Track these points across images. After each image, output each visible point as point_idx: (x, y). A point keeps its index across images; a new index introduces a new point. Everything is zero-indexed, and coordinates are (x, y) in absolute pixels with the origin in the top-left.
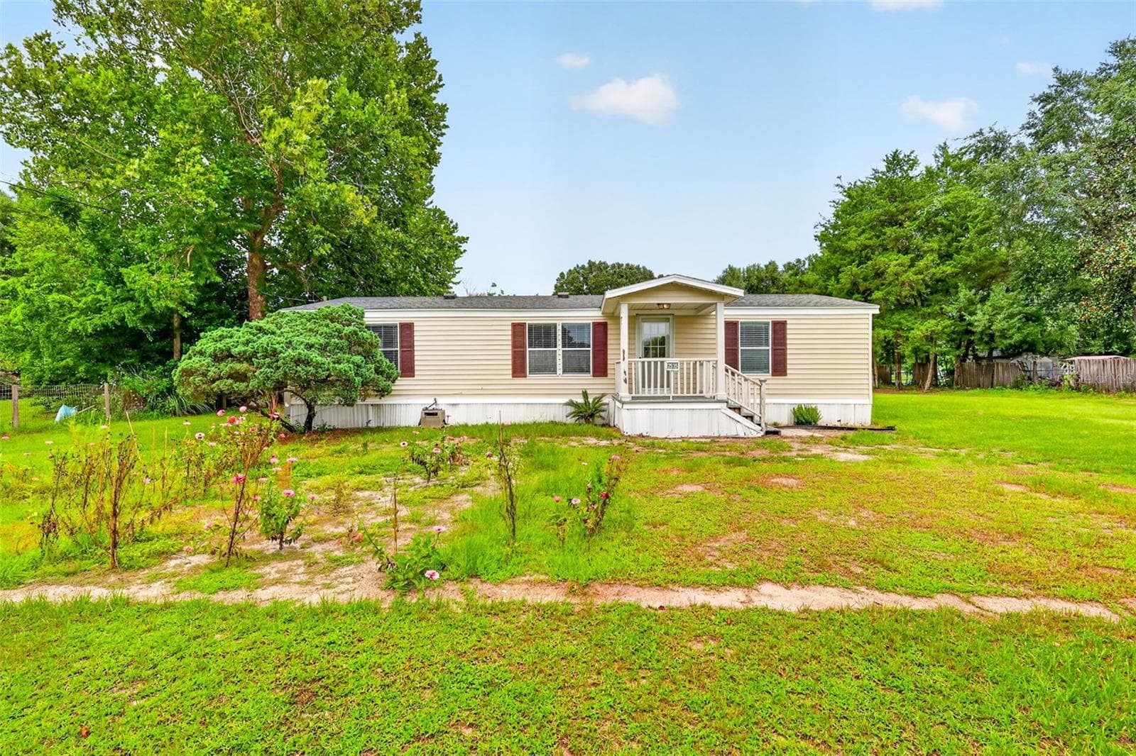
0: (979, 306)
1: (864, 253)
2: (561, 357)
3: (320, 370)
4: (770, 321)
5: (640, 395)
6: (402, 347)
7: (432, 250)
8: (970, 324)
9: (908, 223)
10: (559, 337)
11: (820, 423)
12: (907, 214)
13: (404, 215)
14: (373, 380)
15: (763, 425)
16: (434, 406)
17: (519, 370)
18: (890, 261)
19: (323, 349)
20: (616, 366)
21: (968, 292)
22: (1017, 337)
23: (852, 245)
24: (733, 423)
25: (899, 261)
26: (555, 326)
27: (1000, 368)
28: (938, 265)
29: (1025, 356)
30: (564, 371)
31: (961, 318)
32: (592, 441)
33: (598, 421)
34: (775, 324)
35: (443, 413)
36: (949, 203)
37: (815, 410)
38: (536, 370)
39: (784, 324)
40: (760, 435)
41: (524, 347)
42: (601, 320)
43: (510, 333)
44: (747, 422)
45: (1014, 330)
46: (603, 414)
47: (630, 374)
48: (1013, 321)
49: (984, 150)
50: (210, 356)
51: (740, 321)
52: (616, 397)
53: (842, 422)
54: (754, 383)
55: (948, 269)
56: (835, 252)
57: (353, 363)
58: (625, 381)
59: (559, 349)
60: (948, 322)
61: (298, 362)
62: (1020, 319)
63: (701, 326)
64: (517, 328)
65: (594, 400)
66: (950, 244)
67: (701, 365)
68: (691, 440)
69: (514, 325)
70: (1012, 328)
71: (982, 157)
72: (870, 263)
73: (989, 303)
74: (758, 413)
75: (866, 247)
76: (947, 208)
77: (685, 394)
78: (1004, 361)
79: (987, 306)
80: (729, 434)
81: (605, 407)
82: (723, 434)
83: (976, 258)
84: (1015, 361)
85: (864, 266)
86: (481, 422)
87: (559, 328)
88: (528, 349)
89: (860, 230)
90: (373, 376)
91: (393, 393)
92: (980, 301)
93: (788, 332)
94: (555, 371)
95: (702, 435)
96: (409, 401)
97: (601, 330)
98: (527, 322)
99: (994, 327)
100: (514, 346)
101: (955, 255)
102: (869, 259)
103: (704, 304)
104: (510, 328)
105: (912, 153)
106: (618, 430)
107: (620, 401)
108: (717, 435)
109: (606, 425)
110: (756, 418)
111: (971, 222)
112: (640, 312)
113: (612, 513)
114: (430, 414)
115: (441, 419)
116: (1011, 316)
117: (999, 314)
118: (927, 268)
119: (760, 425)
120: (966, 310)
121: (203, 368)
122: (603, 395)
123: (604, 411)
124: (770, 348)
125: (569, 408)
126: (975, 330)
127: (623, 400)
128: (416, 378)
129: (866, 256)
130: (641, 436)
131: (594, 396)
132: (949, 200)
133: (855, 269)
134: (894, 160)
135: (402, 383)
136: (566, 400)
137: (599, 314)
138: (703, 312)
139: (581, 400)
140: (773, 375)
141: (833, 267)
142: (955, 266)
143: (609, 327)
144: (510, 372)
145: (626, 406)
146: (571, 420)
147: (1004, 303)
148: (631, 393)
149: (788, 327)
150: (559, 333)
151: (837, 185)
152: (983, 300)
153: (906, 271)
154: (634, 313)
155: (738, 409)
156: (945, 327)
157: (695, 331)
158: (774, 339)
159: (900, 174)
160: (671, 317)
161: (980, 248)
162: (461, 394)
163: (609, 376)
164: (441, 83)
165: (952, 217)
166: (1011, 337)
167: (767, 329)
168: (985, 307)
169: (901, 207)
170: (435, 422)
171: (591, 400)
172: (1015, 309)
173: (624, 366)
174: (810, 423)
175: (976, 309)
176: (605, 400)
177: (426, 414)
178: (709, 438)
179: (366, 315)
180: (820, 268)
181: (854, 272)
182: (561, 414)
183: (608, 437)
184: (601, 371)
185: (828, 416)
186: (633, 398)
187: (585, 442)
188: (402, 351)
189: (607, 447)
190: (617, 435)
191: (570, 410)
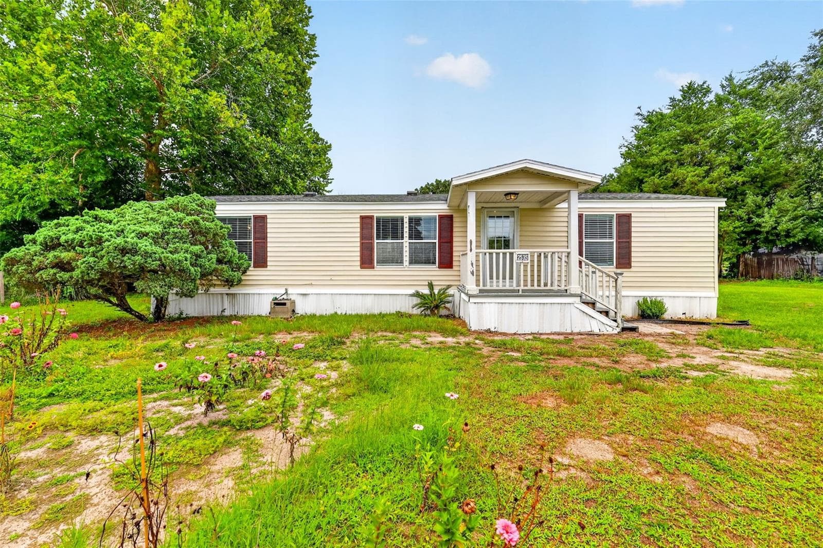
0: (766, 209)
1: (664, 167)
2: (407, 249)
3: (149, 260)
4: (615, 214)
5: (488, 287)
6: (255, 238)
7: (298, 156)
8: (759, 225)
9: (702, 141)
10: (406, 230)
11: (667, 316)
12: (702, 133)
13: (276, 127)
14: (215, 270)
15: (619, 320)
16: (285, 297)
17: (367, 261)
18: (688, 172)
19: (157, 239)
20: (461, 258)
21: (755, 198)
22: (801, 236)
23: (654, 160)
24: (587, 319)
25: (697, 172)
26: (402, 219)
27: (780, 262)
28: (729, 175)
29: (804, 253)
30: (411, 263)
31: (749, 220)
32: (436, 338)
33: (443, 312)
34: (620, 216)
35: (293, 302)
36: (740, 123)
37: (662, 303)
38: (383, 261)
39: (629, 216)
40: (616, 332)
41: (372, 238)
42: (448, 213)
43: (359, 225)
44: (603, 318)
45: (798, 230)
46: (448, 305)
47: (478, 266)
48: (797, 222)
49: (770, 78)
50: (41, 244)
51: (584, 213)
52: (462, 289)
53: (687, 315)
54: (609, 276)
55: (738, 178)
56: (638, 167)
57: (191, 253)
58: (472, 273)
59: (406, 241)
60: (738, 224)
61: (124, 251)
62: (804, 220)
63: (544, 219)
64: (365, 221)
65: (440, 290)
66: (740, 158)
67: (546, 257)
68: (543, 337)
69: (362, 218)
70: (797, 228)
71: (768, 85)
72: (669, 174)
73: (775, 207)
74: (613, 307)
75: (665, 162)
76: (737, 128)
77: (536, 287)
78: (785, 257)
79: (774, 210)
80: (583, 330)
81: (450, 298)
82: (576, 330)
83: (765, 169)
84: (794, 256)
85: (665, 177)
86: (330, 312)
87: (406, 220)
88: (376, 241)
89: (660, 148)
90: (214, 266)
91: (242, 283)
92: (767, 206)
93: (633, 225)
94: (402, 262)
95: (554, 331)
96: (261, 291)
97: (447, 223)
98: (375, 215)
99: (779, 228)
100: (362, 237)
101: (745, 167)
102: (668, 171)
103: (556, 193)
104: (359, 220)
105: (704, 83)
106: (464, 324)
107: (467, 294)
108: (569, 331)
109: (451, 316)
110: (612, 314)
111: (760, 138)
112: (485, 205)
114: (278, 303)
115: (290, 309)
116: (795, 218)
117: (784, 216)
118: (720, 178)
119: (615, 321)
120: (754, 213)
121: (28, 257)
122: (449, 287)
123: (448, 302)
124: (614, 240)
125: (415, 298)
126: (762, 230)
127: (469, 293)
128: (269, 268)
129: (666, 168)
130: (489, 331)
131: (440, 288)
132: (740, 120)
133: (657, 181)
134: (689, 89)
135: (254, 273)
136: (412, 291)
137: (445, 207)
138: (547, 206)
139: (426, 291)
140: (618, 267)
141: (638, 179)
142: (745, 176)
143: (455, 220)
144: (359, 263)
145: (472, 300)
146: (416, 311)
147: (789, 206)
148: (478, 285)
149: (633, 220)
150: (406, 225)
151: (637, 114)
152: (770, 205)
153: (701, 181)
154: (481, 205)
155: (593, 304)
156: (736, 228)
157: (541, 224)
158: (618, 232)
159: (695, 101)
160: (515, 210)
161: (768, 160)
162: (311, 284)
163: (455, 268)
164: (310, 15)
165: (743, 134)
166: (794, 236)
167: (611, 222)
168: (772, 211)
169: (697, 127)
170: (284, 313)
171: (436, 291)
172: (800, 212)
173: (471, 257)
174: (658, 317)
175: (763, 213)
176: (451, 291)
177: (275, 303)
178: (563, 334)
179: (218, 207)
180: (626, 180)
181: (656, 182)
182: (407, 305)
183: (454, 333)
184: (447, 263)
185: (673, 310)
186: (481, 291)
187: (429, 340)
188: (255, 243)
189: (454, 348)
190: (464, 330)
191: (416, 300)
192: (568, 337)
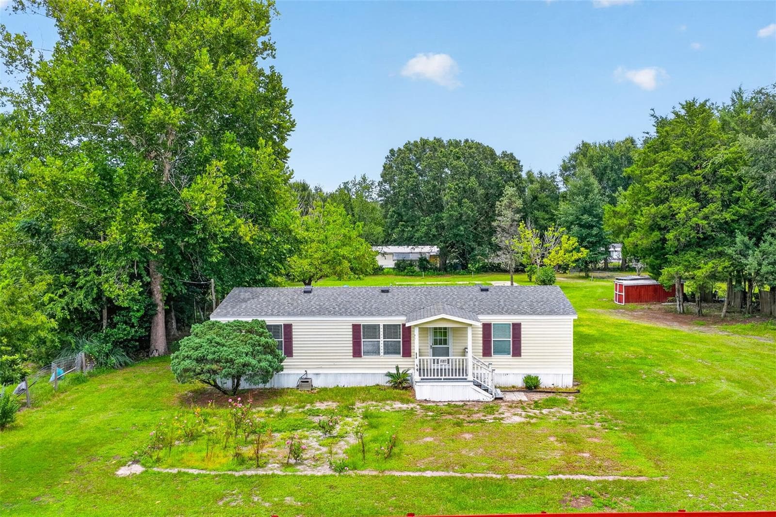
2: (382, 345)
4: (511, 323)
5: (426, 377)
6: (284, 339)
10: (382, 332)
11: (541, 386)
15: (493, 394)
16: (306, 376)
17: (357, 353)
24: (477, 393)
26: (379, 326)
30: (385, 353)
32: (398, 405)
33: (406, 384)
34: (514, 325)
35: (311, 380)
37: (537, 378)
38: (367, 353)
39: (520, 325)
40: (491, 400)
41: (360, 339)
43: (351, 330)
44: (485, 393)
47: (420, 367)
51: (493, 323)
53: (555, 385)
55: (728, 216)
58: (417, 370)
59: (382, 340)
64: (356, 328)
65: (403, 372)
67: (456, 361)
68: (453, 403)
69: (354, 326)
77: (451, 377)
80: (474, 399)
81: (409, 378)
82: (471, 399)
86: (334, 385)
87: (382, 327)
88: (362, 340)
93: (522, 329)
94: (379, 353)
95: (460, 399)
96: (293, 372)
97: (407, 329)
98: (362, 324)
100: (354, 338)
104: (351, 327)
106: (415, 396)
108: (468, 400)
109: (410, 387)
110: (490, 390)
113: (396, 450)
114: (303, 381)
115: (310, 385)
119: (491, 394)
122: (409, 369)
124: (511, 339)
125: (388, 377)
127: (416, 380)
128: (294, 357)
130: (425, 400)
131: (403, 369)
135: (287, 361)
136: (386, 371)
139: (394, 371)
140: (513, 356)
142: (734, 214)
144: (352, 354)
146: (389, 386)
148: (420, 375)
149: (523, 326)
150: (382, 330)
151: (652, 116)
155: (479, 386)
158: (513, 334)
162: (321, 367)
163: (412, 357)
167: (509, 328)
170: (307, 387)
171: (401, 371)
173: (417, 362)
174: (534, 387)
176: (410, 372)
177: (301, 381)
178: (462, 401)
182: (384, 381)
183: (408, 402)
184: (407, 353)
185: (546, 382)
186: (422, 379)
187: (394, 406)
188: (285, 342)
189: (404, 411)
190: (413, 400)
191: (388, 379)
192: (465, 403)
